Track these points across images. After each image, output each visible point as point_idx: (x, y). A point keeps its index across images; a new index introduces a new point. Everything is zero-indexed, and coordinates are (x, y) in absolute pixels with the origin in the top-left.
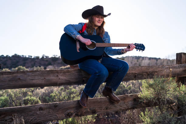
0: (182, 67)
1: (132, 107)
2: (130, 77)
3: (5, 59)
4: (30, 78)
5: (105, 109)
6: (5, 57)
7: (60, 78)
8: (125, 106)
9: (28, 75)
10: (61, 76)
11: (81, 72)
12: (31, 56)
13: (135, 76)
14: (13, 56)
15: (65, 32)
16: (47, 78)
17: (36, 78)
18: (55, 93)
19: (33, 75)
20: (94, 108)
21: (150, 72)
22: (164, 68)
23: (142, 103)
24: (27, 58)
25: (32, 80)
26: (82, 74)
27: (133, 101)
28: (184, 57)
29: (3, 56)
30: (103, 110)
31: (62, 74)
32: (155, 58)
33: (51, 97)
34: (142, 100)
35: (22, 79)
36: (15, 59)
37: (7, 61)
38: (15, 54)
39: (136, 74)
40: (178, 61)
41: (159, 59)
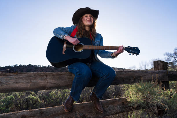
0: (161, 73)
1: (120, 111)
2: (119, 81)
3: (23, 68)
4: (13, 81)
5: (95, 114)
6: (22, 66)
7: (49, 81)
8: (114, 110)
9: (11, 77)
10: (50, 79)
11: (72, 76)
12: (40, 66)
13: (123, 80)
14: (28, 65)
15: (54, 36)
16: (34, 81)
17: (21, 81)
18: (53, 93)
19: (17, 77)
20: (84, 114)
21: (135, 77)
22: (147, 73)
23: (132, 107)
24: (38, 67)
25: (15, 83)
26: (72, 78)
27: (121, 105)
28: (161, 64)
29: (21, 65)
30: (93, 115)
31: (51, 77)
32: (122, 69)
33: (49, 95)
34: (131, 105)
35: (3, 82)
36: (29, 68)
37: (23, 69)
38: (29, 64)
39: (124, 78)
40: (156, 68)
41: (125, 69)
